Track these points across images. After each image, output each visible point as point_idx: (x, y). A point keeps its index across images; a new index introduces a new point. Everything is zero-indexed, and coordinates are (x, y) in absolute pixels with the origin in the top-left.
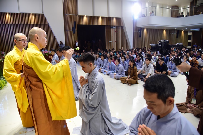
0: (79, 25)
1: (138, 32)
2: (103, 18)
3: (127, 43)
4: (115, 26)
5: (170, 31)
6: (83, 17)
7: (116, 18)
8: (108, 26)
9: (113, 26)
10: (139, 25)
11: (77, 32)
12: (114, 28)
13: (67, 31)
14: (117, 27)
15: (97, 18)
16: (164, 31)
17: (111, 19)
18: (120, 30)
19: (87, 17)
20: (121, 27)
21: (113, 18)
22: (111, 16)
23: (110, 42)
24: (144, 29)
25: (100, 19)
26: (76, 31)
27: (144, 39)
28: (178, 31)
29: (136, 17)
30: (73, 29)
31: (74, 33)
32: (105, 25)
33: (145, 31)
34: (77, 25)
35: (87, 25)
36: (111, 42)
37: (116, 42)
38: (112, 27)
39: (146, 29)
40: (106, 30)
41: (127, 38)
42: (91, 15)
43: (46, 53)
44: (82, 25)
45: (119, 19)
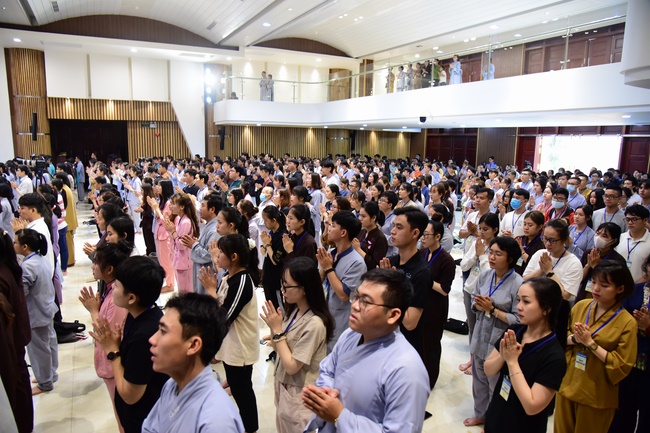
1: (222, 135)
2: (117, 102)
6: (61, 101)
7: (155, 104)
8: (134, 122)
9: (149, 122)
11: (47, 136)
12: (152, 126)
13: (20, 134)
14: (160, 123)
15: (102, 103)
17: (140, 105)
18: (171, 132)
19: (74, 101)
20: (172, 124)
21: (145, 103)
24: (240, 128)
25: (111, 106)
26: (41, 134)
30: (34, 129)
31: (35, 138)
32: (123, 120)
34: (48, 120)
38: (146, 124)
40: (129, 130)
42: (85, 96)
44: (60, 119)
45: (164, 106)
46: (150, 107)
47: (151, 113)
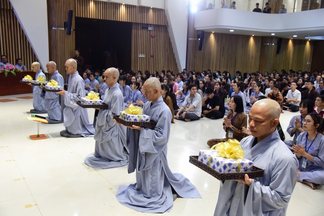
0: (78, 17)
1: (198, 39)
2: (127, 6)
3: (175, 60)
4: (151, 25)
5: (263, 39)
6: (86, 2)
7: (154, 9)
8: (137, 24)
9: (148, 24)
10: (200, 26)
11: (74, 32)
12: (150, 28)
13: (53, 28)
14: (156, 26)
15: (117, 6)
16: (252, 40)
17: (144, 10)
18: (162, 34)
19: (96, 2)
20: (163, 27)
21: (148, 9)
22: (144, 3)
23: (140, 56)
24: (209, 34)
25: (123, 9)
26: (72, 30)
27: (210, 53)
28: (281, 41)
29: (194, 10)
30: (67, 25)
31: (69, 33)
32: (131, 23)
33: (212, 37)
34: (76, 17)
35: (96, 19)
36: (143, 56)
37: (153, 56)
38: (145, 26)
39: (215, 34)
40: (134, 31)
41: (174, 51)
43: (11, 70)
44: (85, 18)
45: (160, 12)
46: (151, 12)
47: (151, 17)
